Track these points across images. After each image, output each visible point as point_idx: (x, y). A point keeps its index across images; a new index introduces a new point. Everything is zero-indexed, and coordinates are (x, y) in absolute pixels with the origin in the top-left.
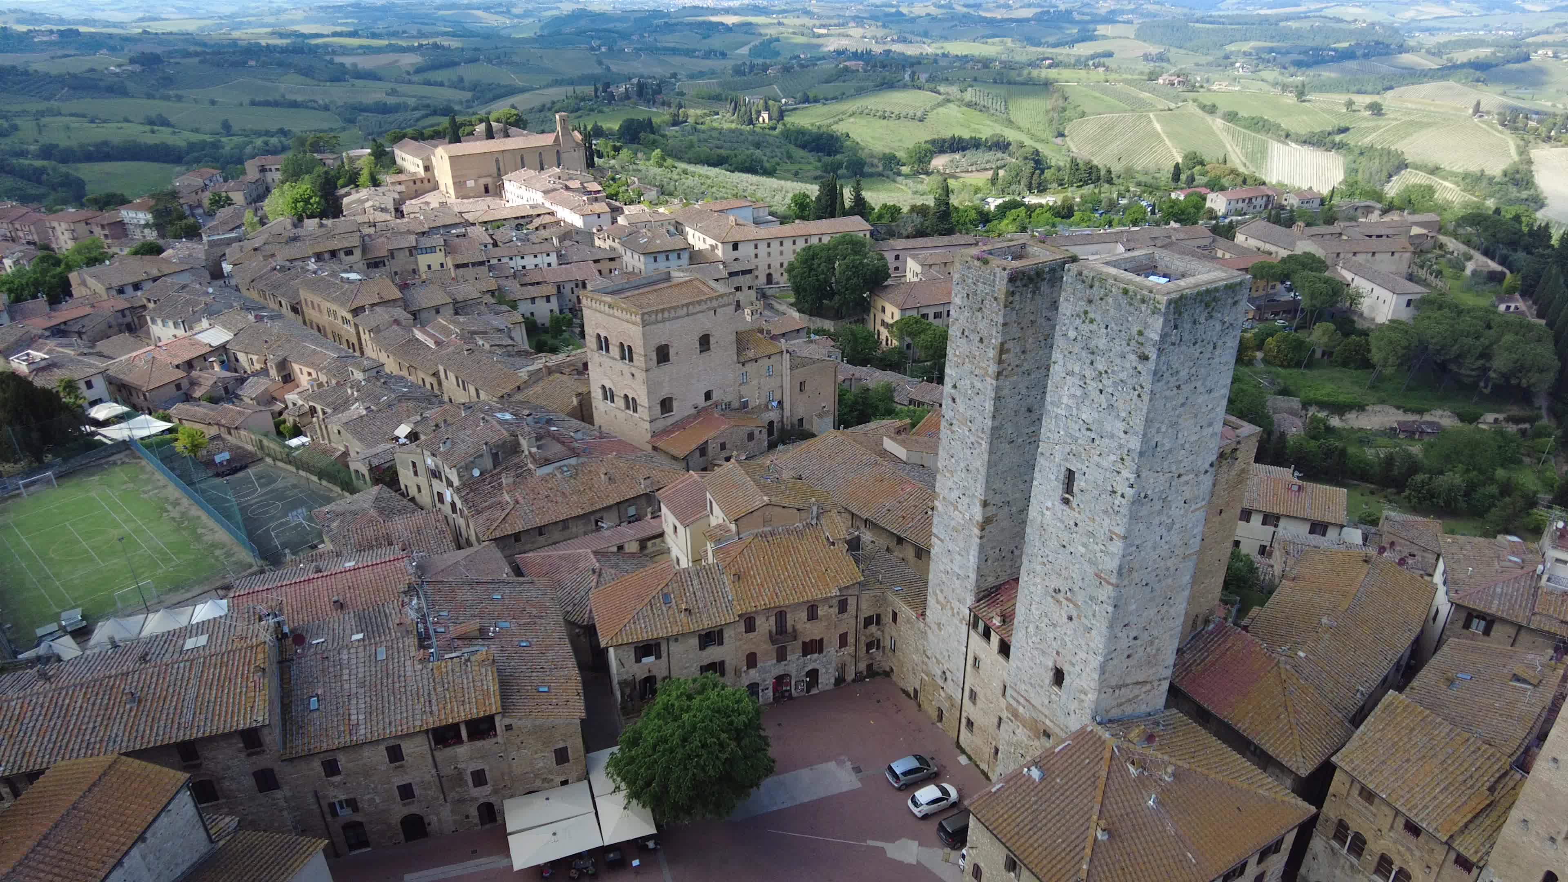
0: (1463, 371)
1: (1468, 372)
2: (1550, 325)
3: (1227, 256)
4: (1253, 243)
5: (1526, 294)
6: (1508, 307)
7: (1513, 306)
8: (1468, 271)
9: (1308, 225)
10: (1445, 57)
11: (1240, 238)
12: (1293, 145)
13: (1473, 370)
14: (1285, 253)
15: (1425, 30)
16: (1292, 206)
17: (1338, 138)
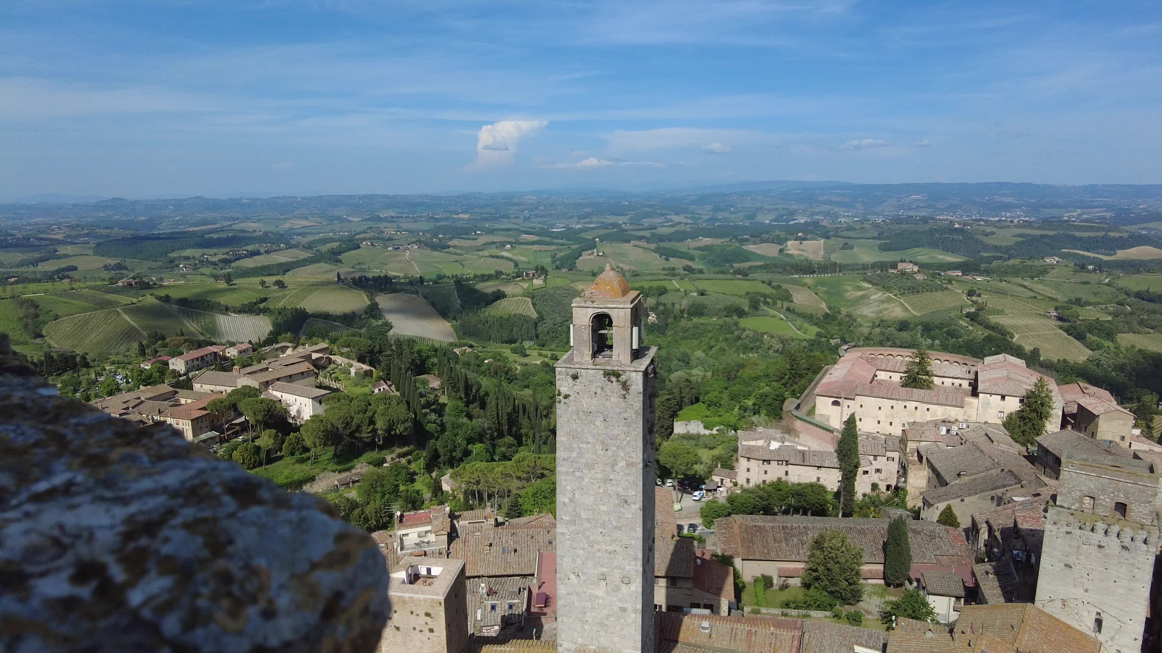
0: (363, 435)
1: (367, 435)
2: (403, 394)
3: (189, 401)
4: (207, 388)
5: (386, 379)
6: (380, 390)
7: (382, 388)
8: (353, 374)
9: (244, 367)
10: (314, 249)
11: (197, 386)
12: (233, 315)
13: (369, 433)
14: (229, 390)
15: (298, 235)
16: (234, 356)
17: (262, 306)
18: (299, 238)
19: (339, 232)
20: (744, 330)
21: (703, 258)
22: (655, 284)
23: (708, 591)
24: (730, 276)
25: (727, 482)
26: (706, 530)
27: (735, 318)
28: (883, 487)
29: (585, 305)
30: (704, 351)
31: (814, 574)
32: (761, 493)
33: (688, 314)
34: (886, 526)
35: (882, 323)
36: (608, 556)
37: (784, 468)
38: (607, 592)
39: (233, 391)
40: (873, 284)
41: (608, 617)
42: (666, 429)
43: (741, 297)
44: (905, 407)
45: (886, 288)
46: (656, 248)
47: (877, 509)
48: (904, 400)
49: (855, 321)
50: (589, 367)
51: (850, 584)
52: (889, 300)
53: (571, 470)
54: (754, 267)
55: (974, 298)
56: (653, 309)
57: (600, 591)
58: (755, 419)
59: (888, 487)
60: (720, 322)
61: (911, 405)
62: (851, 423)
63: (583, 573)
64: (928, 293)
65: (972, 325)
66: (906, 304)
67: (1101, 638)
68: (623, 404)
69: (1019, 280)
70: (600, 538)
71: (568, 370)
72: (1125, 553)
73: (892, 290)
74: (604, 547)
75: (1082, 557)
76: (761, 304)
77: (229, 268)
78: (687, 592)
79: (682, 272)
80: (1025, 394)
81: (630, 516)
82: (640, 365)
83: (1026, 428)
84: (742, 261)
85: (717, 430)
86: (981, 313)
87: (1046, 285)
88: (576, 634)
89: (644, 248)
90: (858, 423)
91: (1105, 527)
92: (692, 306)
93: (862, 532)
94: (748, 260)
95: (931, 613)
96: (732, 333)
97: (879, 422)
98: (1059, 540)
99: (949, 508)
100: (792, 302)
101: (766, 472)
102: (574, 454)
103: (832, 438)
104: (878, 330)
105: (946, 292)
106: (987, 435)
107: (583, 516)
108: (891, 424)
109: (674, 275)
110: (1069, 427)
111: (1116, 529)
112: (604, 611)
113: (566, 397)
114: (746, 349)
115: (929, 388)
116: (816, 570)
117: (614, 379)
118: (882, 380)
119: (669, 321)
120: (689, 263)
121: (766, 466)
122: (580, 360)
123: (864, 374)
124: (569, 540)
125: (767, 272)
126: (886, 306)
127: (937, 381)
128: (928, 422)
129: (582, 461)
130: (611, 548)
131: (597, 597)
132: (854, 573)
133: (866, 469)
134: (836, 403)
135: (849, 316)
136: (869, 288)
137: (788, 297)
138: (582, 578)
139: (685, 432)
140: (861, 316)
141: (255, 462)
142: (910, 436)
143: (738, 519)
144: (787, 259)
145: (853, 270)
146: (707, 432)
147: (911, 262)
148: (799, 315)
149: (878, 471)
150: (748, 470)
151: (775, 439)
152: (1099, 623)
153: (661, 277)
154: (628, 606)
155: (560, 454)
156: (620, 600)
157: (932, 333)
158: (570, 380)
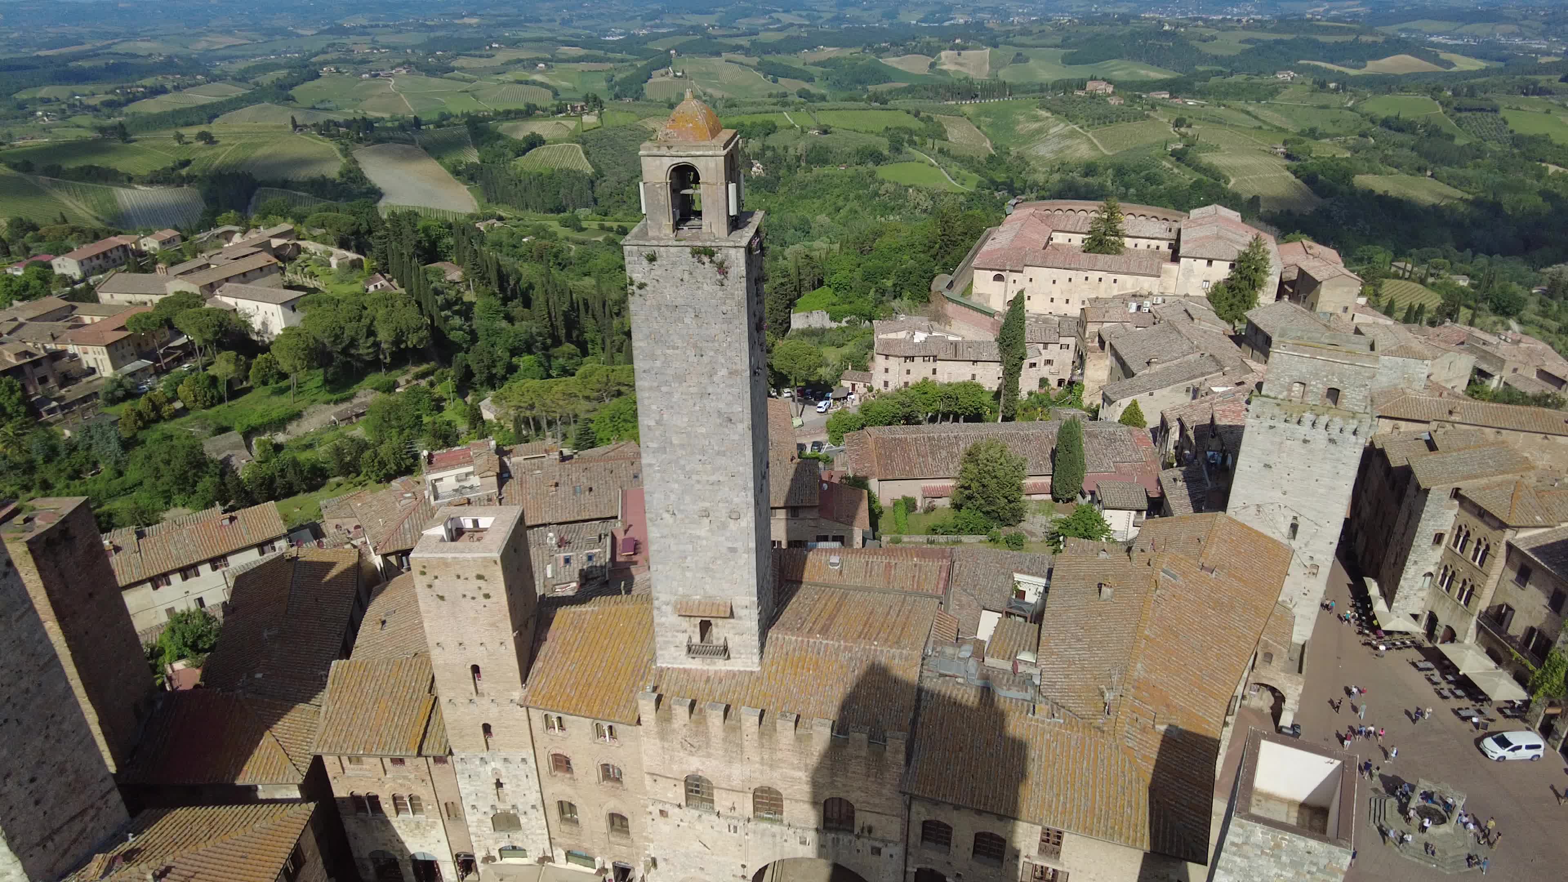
0: (361, 352)
1: (366, 351)
2: (410, 291)
3: (97, 319)
4: (121, 298)
5: (383, 270)
6: (376, 286)
7: (378, 284)
8: (334, 266)
9: (173, 264)
11: (105, 297)
12: (140, 187)
13: (369, 347)
14: (156, 299)
15: (223, 59)
16: (155, 249)
17: (184, 172)
18: (223, 65)
19: (286, 52)
20: (882, 182)
21: (826, 77)
22: (759, 119)
23: (837, 521)
24: (862, 104)
25: (860, 386)
26: (834, 448)
27: (871, 165)
28: (1053, 383)
29: (658, 153)
30: (828, 215)
31: (967, 492)
32: (902, 398)
33: (807, 162)
34: (1056, 430)
35: (1063, 167)
36: (711, 487)
37: (931, 365)
38: (711, 530)
39: (162, 301)
40: (1054, 112)
41: (714, 560)
42: (781, 324)
43: (878, 135)
44: (1087, 278)
45: (1070, 117)
46: (759, 63)
47: (1045, 411)
48: (1086, 270)
49: (1028, 164)
50: (670, 243)
51: (1010, 502)
52: (1072, 135)
53: (655, 384)
54: (896, 89)
55: (1183, 130)
56: (757, 157)
57: (703, 530)
58: (895, 304)
59: (1060, 382)
60: (851, 171)
61: (1094, 276)
62: (1017, 303)
63: (679, 510)
64: (1124, 124)
65: (1178, 167)
66: (1095, 141)
67: (1294, 544)
68: (720, 294)
69: (1241, 104)
70: (700, 467)
71: (642, 249)
72: (1332, 447)
73: (1079, 120)
74: (705, 478)
75: (1285, 455)
76: (906, 144)
77: (120, 115)
78: (812, 523)
79: (798, 100)
80: (1236, 257)
81: (736, 437)
82: (741, 237)
83: (1235, 301)
84: (879, 82)
85: (847, 322)
86: (1190, 150)
87: (1277, 111)
88: (675, 584)
89: (742, 64)
90: (1026, 302)
91: (1312, 417)
92: (811, 152)
93: (1026, 439)
94: (887, 79)
95: (1107, 530)
96: (866, 186)
97: (1052, 300)
98: (1260, 437)
99: (1134, 404)
100: (947, 140)
101: (908, 372)
102: (658, 363)
103: (992, 324)
104: (1056, 177)
105: (1148, 121)
106: (1186, 311)
107: (675, 441)
108: (1067, 301)
109: (785, 104)
110: (1286, 298)
111: (1324, 419)
112: (709, 554)
113: (642, 286)
114: (887, 209)
115: (1118, 252)
116: (969, 488)
117: (706, 259)
118: (1059, 245)
119: (782, 172)
120: (807, 86)
121: (909, 365)
122: (657, 234)
123: (1036, 236)
124: (659, 471)
125: (913, 98)
126: (1068, 142)
127: (1128, 242)
128: (1114, 297)
129: (670, 371)
130: (713, 478)
131: (699, 537)
132: (1014, 488)
133: (1033, 361)
134: (999, 278)
135: (1020, 157)
136: (1047, 118)
137: (941, 134)
138: (679, 516)
139: (806, 326)
140: (1037, 158)
141: (213, 397)
142: (1090, 316)
143: (874, 431)
144: (939, 77)
145: (1027, 92)
146: (834, 325)
147: (1104, 80)
148: (955, 158)
149: (1049, 362)
150: (887, 370)
151: (920, 329)
152: (1294, 527)
153: (767, 108)
154: (738, 545)
155: (639, 364)
156: (727, 539)
157: (1126, 178)
158: (645, 262)
